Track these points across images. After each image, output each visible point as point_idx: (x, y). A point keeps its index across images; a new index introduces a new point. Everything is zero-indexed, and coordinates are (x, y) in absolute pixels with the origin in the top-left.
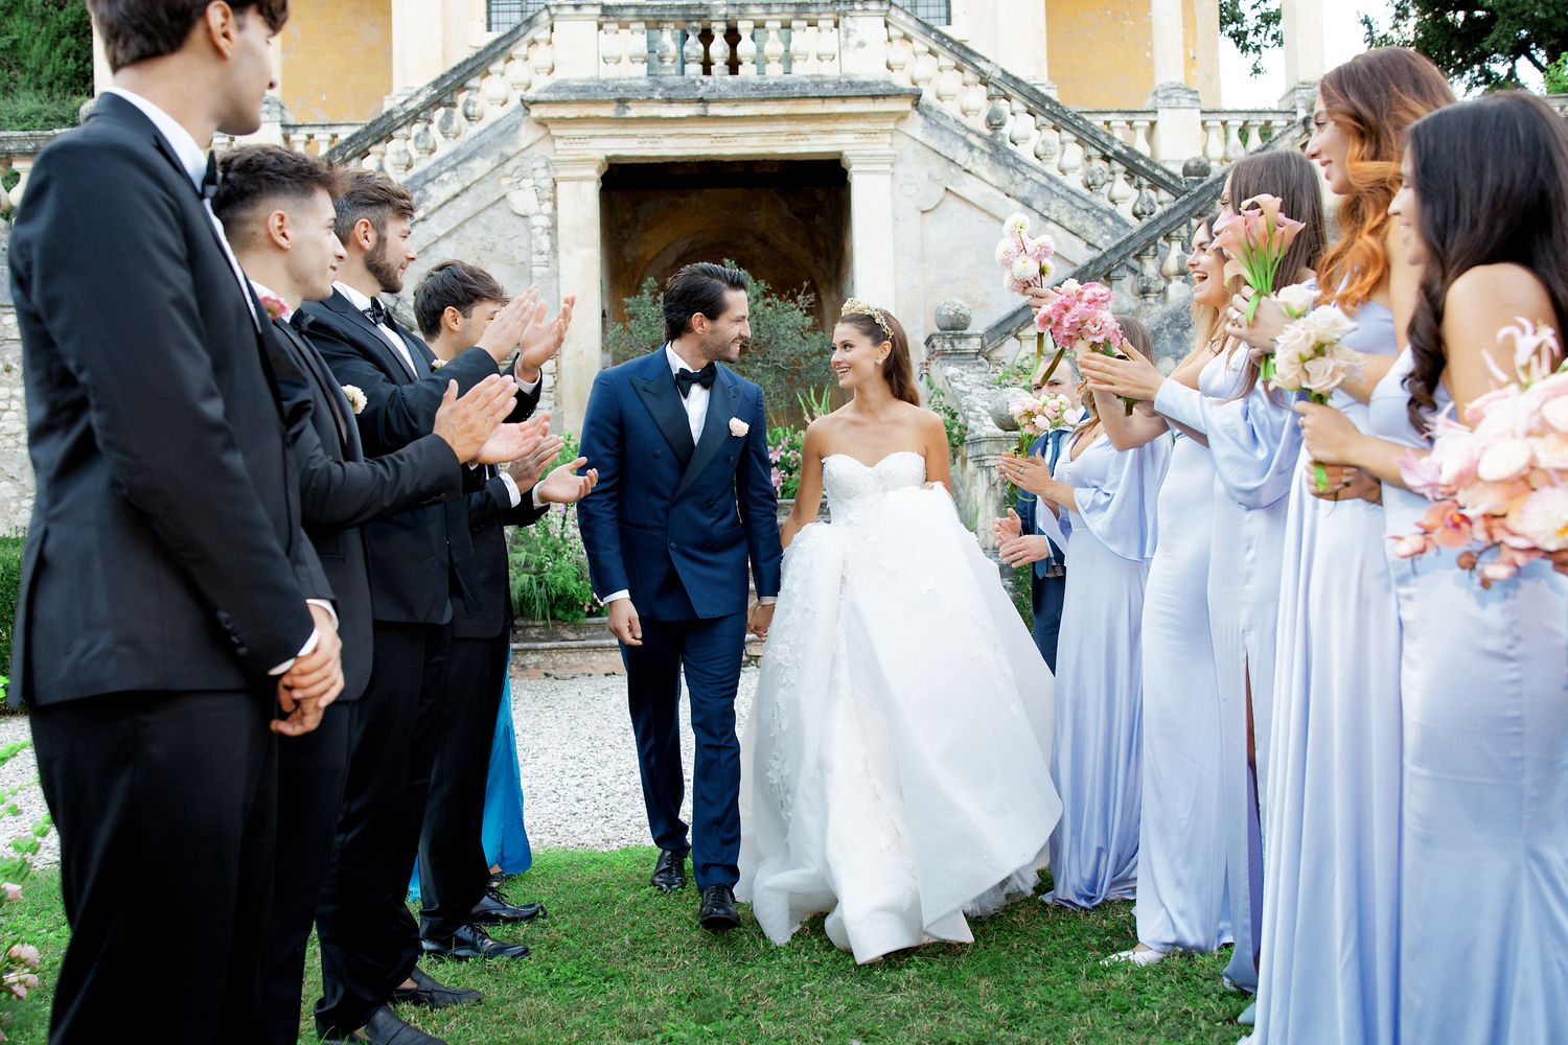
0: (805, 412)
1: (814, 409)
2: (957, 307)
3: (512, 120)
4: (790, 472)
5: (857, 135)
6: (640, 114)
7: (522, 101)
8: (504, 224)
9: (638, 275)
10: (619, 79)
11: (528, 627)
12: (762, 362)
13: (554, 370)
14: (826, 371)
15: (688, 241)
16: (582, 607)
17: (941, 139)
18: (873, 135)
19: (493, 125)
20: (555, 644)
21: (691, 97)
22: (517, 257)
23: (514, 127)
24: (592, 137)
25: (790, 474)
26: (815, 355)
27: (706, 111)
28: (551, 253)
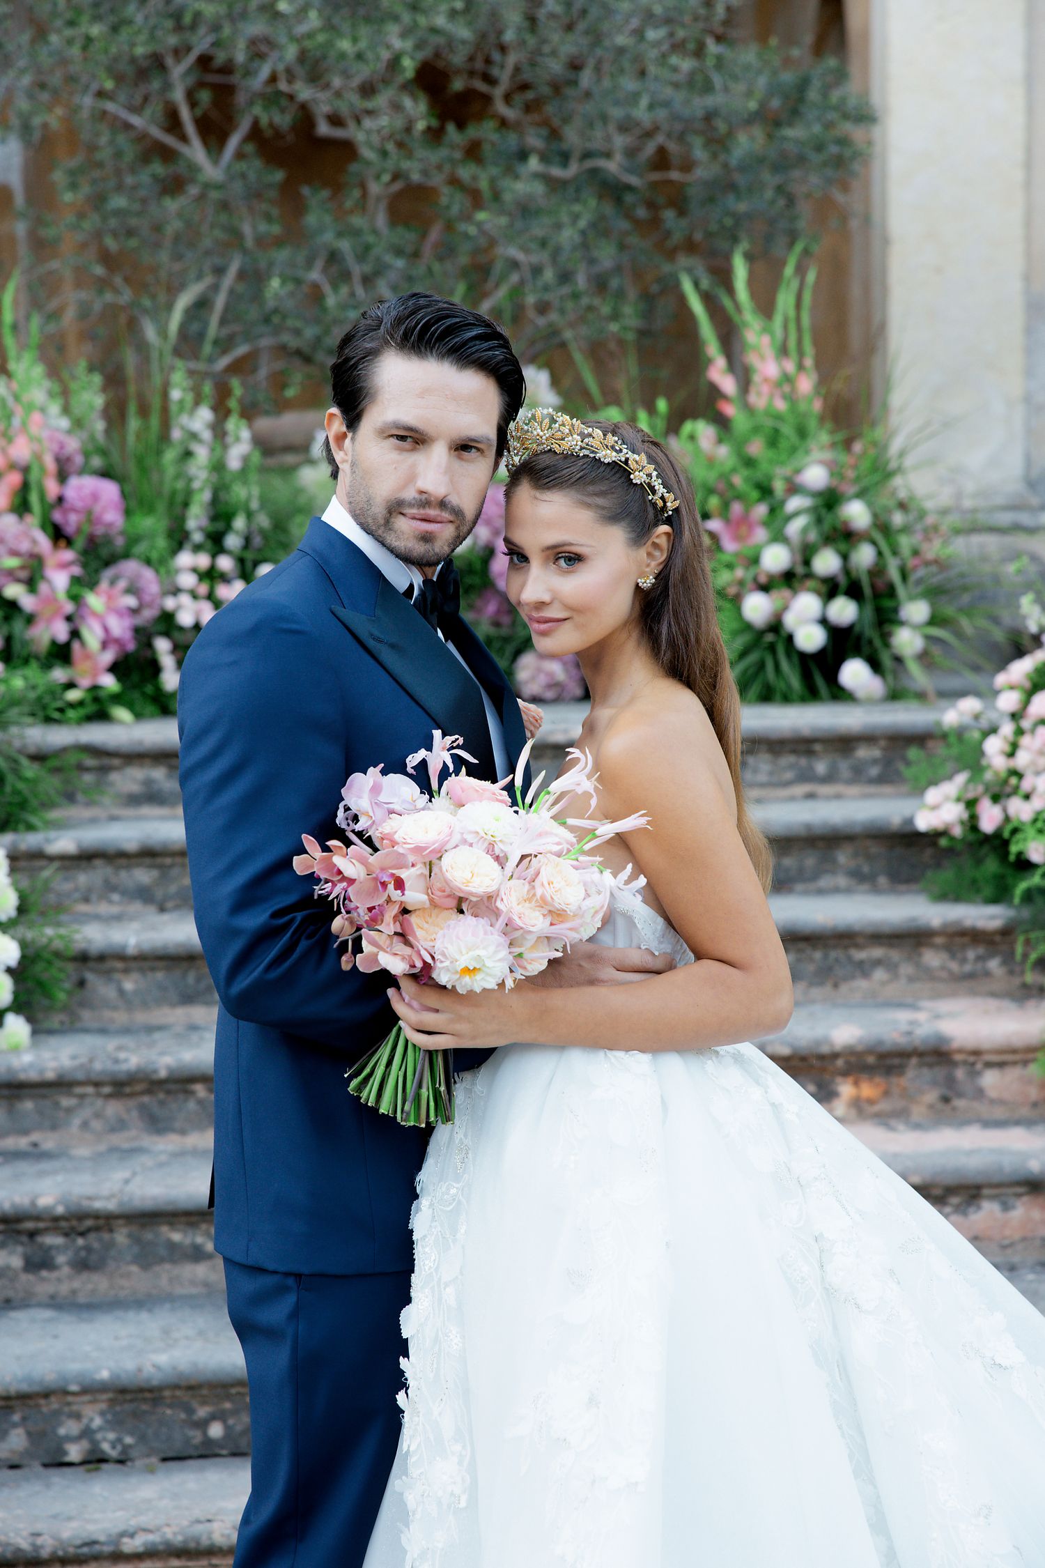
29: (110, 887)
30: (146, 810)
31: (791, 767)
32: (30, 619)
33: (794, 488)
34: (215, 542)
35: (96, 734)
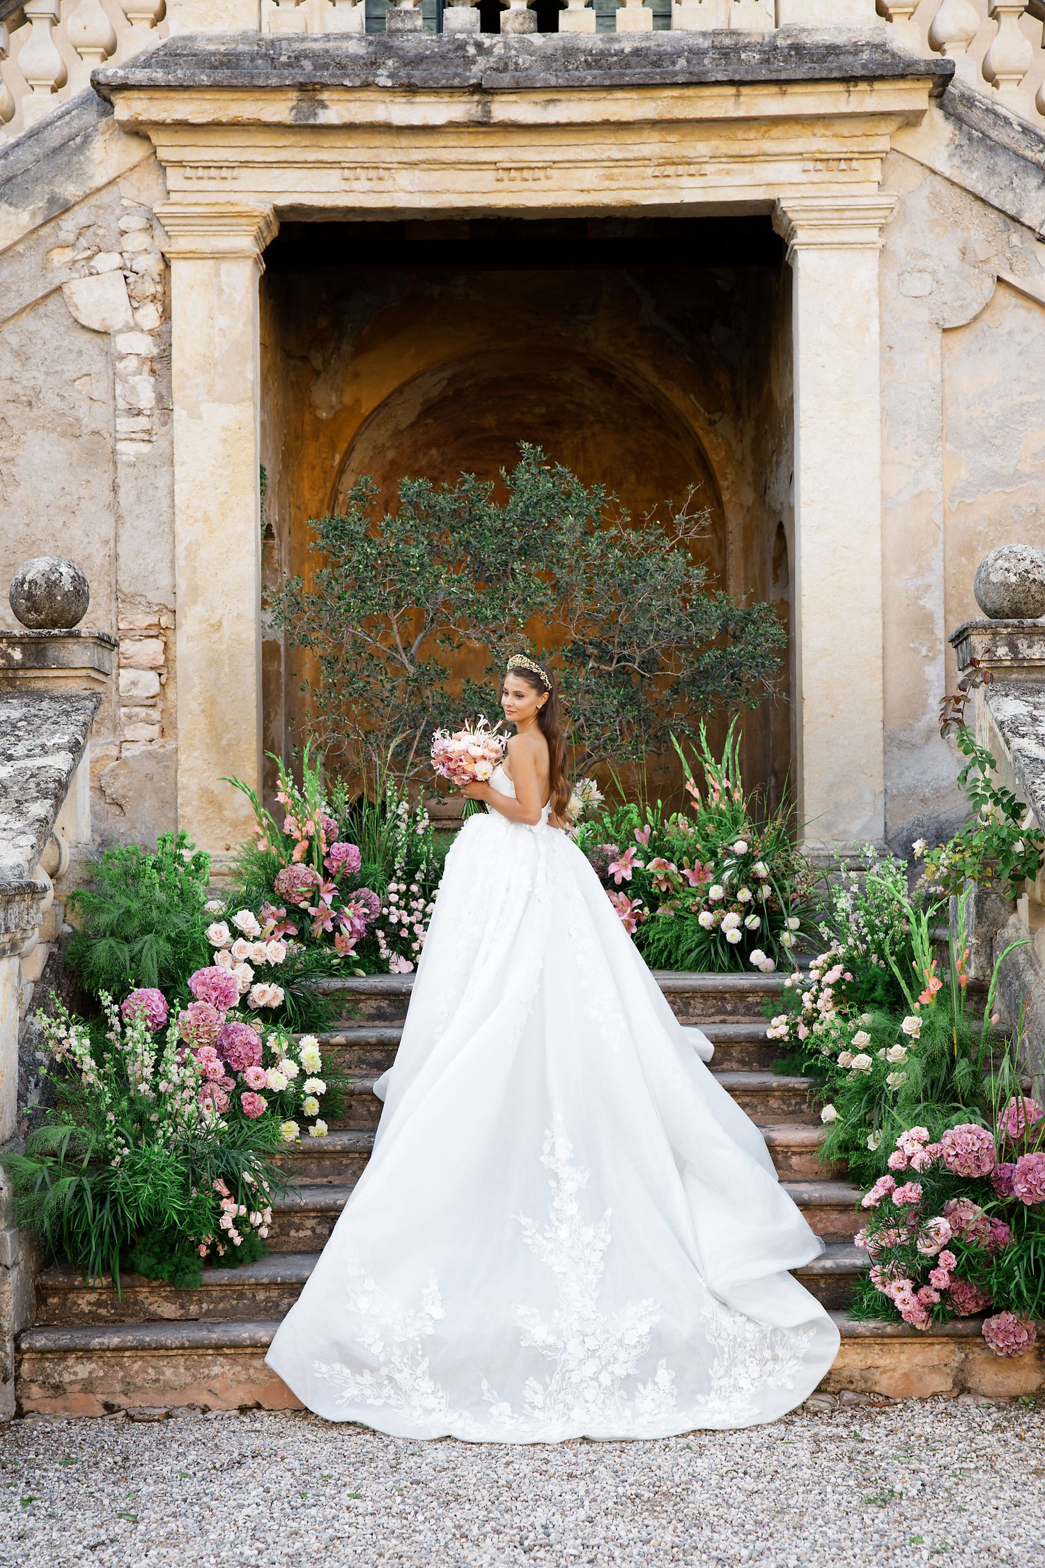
0: (687, 772)
1: (707, 766)
2: (1027, 564)
3: (76, 124)
4: (653, 904)
5: (810, 165)
6: (347, 117)
7: (96, 84)
8: (58, 348)
9: (343, 446)
10: (304, 39)
11: (74, 1289)
12: (599, 659)
13: (161, 661)
14: (732, 676)
15: (448, 374)
16: (194, 1246)
17: (992, 171)
18: (843, 165)
19: (34, 134)
20: (130, 1338)
21: (457, 82)
22: (86, 421)
23: (78, 140)
24: (245, 164)
25: (653, 909)
26: (710, 645)
27: (488, 112)
28: (157, 412)
29: (361, 1061)
30: (377, 1023)
31: (714, 1006)
32: (313, 920)
33: (729, 854)
34: (409, 877)
35: (351, 983)
